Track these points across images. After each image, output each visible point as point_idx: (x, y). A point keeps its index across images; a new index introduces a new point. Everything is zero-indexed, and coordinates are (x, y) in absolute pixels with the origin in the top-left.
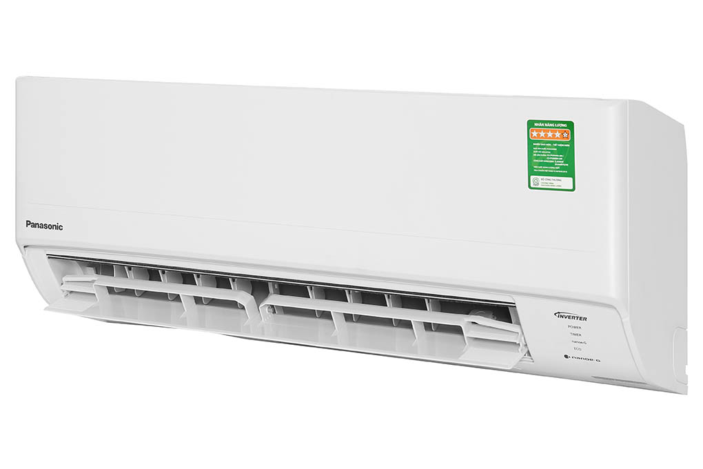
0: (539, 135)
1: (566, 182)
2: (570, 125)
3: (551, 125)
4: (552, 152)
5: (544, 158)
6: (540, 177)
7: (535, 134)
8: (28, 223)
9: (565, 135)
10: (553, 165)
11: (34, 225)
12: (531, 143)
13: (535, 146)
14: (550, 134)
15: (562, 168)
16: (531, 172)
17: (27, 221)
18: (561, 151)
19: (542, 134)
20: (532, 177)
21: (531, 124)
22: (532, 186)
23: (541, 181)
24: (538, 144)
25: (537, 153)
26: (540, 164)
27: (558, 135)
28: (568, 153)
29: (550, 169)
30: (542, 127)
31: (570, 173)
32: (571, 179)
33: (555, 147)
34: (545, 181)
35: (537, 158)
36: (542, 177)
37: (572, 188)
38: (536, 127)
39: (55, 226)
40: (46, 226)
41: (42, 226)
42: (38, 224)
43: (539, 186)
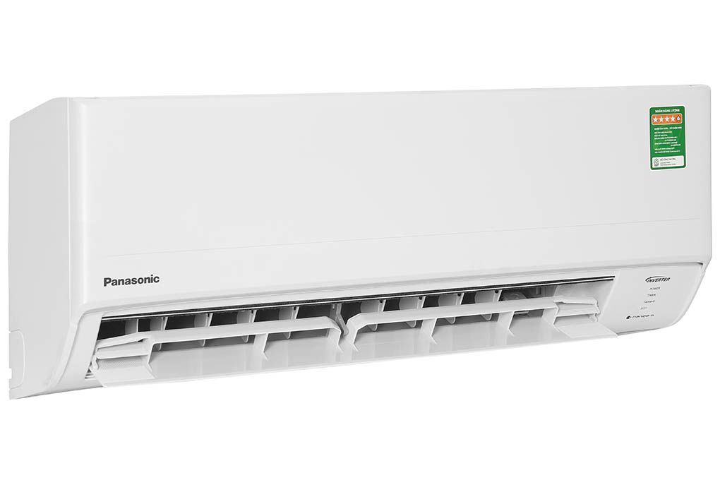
0: (658, 120)
1: (679, 160)
2: (682, 109)
3: (669, 111)
4: (669, 135)
5: (663, 141)
6: (659, 158)
7: (656, 120)
8: (107, 281)
9: (678, 119)
10: (669, 146)
11: (116, 283)
12: (652, 128)
13: (656, 131)
14: (667, 119)
15: (676, 148)
16: (653, 155)
17: (105, 279)
18: (675, 133)
19: (661, 119)
20: (654, 159)
21: (653, 111)
22: (654, 167)
23: (661, 161)
24: (658, 129)
25: (657, 137)
26: (659, 146)
27: (673, 119)
28: (680, 134)
29: (667, 150)
30: (661, 113)
31: (681, 151)
32: (683, 156)
33: (671, 130)
34: (664, 161)
35: (657, 141)
36: (661, 158)
37: (683, 165)
38: (658, 113)
39: (148, 278)
40: (134, 281)
41: (128, 282)
42: (123, 280)
43: (659, 166)
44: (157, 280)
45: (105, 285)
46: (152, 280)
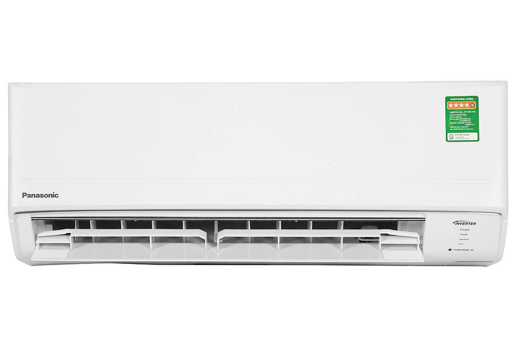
0: (453, 106)
1: (473, 136)
2: (476, 98)
3: (463, 99)
4: (463, 117)
5: (457, 121)
6: (454, 134)
7: (451, 105)
8: (24, 195)
9: (472, 105)
10: (464, 125)
11: (30, 196)
12: (448, 112)
13: (451, 114)
14: (462, 105)
15: (470, 127)
16: (448, 130)
17: (23, 193)
18: (469, 115)
19: (456, 105)
20: (449, 134)
21: (448, 99)
22: (449, 140)
23: (455, 136)
24: (453, 112)
25: (452, 118)
26: (454, 125)
27: (467, 105)
28: (474, 117)
29: (462, 128)
30: (456, 101)
31: (476, 129)
32: (477, 133)
33: (465, 113)
34: (458, 136)
35: (452, 121)
36: (456, 134)
37: (477, 139)
38: (452, 101)
39: (51, 194)
40: (42, 196)
41: (38, 196)
42: (34, 195)
43: (454, 140)
44: (57, 196)
45: (23, 197)
46: (53, 196)
